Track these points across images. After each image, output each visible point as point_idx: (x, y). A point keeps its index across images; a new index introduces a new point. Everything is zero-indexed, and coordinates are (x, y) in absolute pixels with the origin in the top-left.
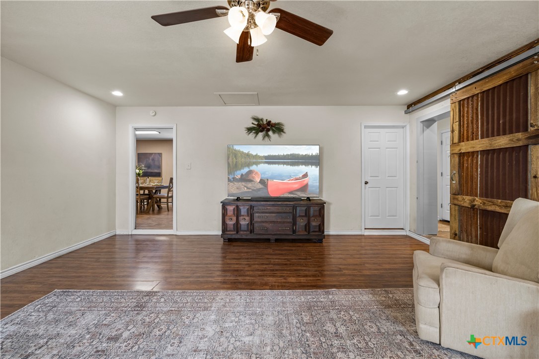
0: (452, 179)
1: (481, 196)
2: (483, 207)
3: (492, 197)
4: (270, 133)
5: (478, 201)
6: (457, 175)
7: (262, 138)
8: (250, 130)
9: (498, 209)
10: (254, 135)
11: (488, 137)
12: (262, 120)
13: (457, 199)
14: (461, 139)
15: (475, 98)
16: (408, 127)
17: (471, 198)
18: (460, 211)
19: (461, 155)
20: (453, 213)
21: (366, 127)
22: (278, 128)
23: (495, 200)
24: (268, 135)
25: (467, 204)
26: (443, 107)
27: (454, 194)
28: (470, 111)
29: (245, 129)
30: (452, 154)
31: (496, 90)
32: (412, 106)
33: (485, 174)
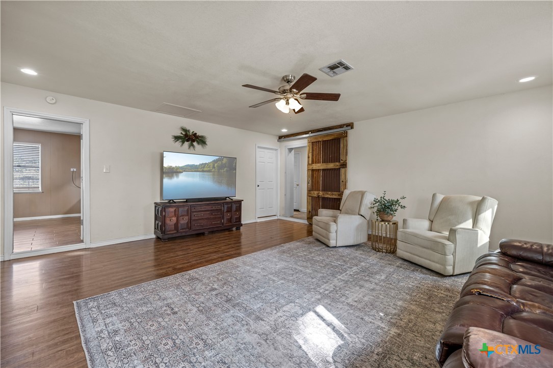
0: (308, 183)
1: (322, 191)
2: (323, 196)
3: (327, 191)
4: (195, 144)
5: (321, 193)
6: (311, 181)
7: (188, 147)
8: (177, 138)
9: (329, 196)
10: (181, 143)
11: (325, 163)
12: (189, 131)
13: (311, 193)
14: (313, 162)
15: (320, 143)
16: (279, 150)
17: (317, 192)
18: (312, 199)
19: (313, 170)
20: (309, 201)
21: (259, 147)
22: (201, 140)
23: (328, 192)
24: (193, 145)
25: (315, 196)
26: (302, 143)
27: (309, 191)
28: (317, 149)
29: (171, 137)
30: (308, 170)
31: (329, 142)
32: (281, 138)
33: (324, 180)
